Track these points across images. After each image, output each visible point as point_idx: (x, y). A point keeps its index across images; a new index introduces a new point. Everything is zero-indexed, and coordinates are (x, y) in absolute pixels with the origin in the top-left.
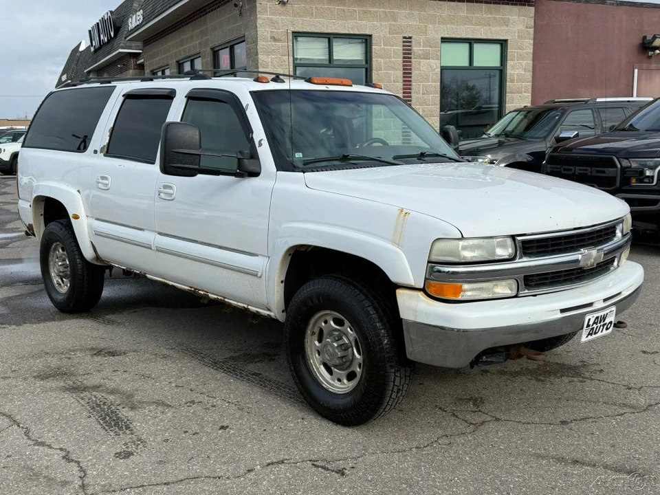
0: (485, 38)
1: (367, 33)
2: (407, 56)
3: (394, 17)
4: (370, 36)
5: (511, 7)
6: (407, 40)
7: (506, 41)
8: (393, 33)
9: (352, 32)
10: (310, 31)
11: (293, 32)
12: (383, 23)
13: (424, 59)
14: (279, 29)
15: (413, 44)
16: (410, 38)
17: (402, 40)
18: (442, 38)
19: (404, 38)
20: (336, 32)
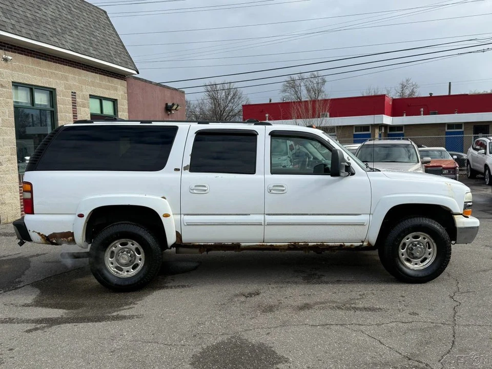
0: (108, 97)
1: (54, 87)
2: (74, 104)
3: (66, 78)
4: (55, 89)
5: (118, 80)
6: (74, 94)
7: (116, 100)
8: (67, 89)
9: (45, 86)
10: (22, 82)
11: (13, 82)
12: (61, 82)
13: (83, 107)
14: (4, 79)
15: (77, 97)
16: (75, 93)
17: (71, 94)
18: (90, 95)
19: (72, 92)
20: (37, 84)
